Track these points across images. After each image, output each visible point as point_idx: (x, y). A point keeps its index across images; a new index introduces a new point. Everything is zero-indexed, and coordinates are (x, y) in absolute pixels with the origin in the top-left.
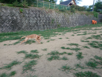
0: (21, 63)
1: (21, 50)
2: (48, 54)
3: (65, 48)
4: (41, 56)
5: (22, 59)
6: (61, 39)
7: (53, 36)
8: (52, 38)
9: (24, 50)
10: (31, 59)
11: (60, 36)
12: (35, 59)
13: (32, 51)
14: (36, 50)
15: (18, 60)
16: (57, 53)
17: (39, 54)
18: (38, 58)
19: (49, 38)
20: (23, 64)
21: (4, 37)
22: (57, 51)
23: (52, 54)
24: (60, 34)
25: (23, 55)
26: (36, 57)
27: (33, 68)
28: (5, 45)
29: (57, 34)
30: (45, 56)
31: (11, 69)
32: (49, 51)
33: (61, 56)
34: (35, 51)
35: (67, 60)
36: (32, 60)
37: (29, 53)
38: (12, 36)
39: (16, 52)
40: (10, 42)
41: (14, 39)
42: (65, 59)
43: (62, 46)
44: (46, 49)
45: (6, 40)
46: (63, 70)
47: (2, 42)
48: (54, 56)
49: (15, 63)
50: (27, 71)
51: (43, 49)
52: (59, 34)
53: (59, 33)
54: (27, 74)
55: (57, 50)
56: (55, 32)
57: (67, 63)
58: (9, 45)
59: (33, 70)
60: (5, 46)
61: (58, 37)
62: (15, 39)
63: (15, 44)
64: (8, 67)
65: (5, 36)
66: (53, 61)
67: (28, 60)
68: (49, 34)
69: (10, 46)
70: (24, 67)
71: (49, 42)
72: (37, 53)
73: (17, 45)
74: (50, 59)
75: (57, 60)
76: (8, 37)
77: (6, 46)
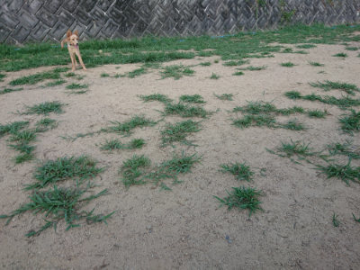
0: (155, 123)
1: (152, 94)
2: (237, 110)
3: (300, 97)
4: (211, 114)
5: (158, 114)
6: (288, 65)
7: (258, 57)
8: (255, 62)
9: (161, 94)
10: (183, 117)
11: (286, 58)
12: (196, 120)
13: (185, 98)
14: (198, 97)
15: (147, 117)
16: (269, 108)
17: (207, 108)
18: (204, 117)
19: (243, 63)
20: (161, 127)
21: (98, 54)
22: (267, 103)
23: (248, 111)
24: (288, 50)
25: (160, 107)
26: (197, 114)
27: (188, 138)
28: (104, 76)
29: (276, 50)
30: (226, 113)
31: (129, 134)
32: (241, 101)
33: (282, 119)
34: (195, 99)
35: (301, 132)
36: (186, 120)
37: (176, 102)
38: (120, 51)
39: (137, 96)
40: (118, 68)
41: (127, 62)
42: (292, 126)
43: (290, 90)
44: (231, 95)
45: (106, 63)
46: (284, 154)
47: (94, 66)
48: (256, 115)
49: (140, 123)
50: (174, 143)
51: (221, 94)
52: (282, 49)
53: (285, 45)
54: (172, 150)
55: (268, 99)
56: (269, 42)
57: (302, 138)
58: (117, 76)
59: (190, 144)
60: (103, 79)
61: (280, 58)
62: (132, 62)
63: (134, 74)
64: (124, 130)
65: (100, 51)
66: (252, 132)
67: (174, 120)
68: (245, 47)
69: (119, 78)
70: (163, 133)
71: (241, 74)
72: (201, 105)
73: (137, 78)
74: (243, 124)
75: (267, 129)
76: (109, 55)
77: (107, 79)
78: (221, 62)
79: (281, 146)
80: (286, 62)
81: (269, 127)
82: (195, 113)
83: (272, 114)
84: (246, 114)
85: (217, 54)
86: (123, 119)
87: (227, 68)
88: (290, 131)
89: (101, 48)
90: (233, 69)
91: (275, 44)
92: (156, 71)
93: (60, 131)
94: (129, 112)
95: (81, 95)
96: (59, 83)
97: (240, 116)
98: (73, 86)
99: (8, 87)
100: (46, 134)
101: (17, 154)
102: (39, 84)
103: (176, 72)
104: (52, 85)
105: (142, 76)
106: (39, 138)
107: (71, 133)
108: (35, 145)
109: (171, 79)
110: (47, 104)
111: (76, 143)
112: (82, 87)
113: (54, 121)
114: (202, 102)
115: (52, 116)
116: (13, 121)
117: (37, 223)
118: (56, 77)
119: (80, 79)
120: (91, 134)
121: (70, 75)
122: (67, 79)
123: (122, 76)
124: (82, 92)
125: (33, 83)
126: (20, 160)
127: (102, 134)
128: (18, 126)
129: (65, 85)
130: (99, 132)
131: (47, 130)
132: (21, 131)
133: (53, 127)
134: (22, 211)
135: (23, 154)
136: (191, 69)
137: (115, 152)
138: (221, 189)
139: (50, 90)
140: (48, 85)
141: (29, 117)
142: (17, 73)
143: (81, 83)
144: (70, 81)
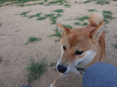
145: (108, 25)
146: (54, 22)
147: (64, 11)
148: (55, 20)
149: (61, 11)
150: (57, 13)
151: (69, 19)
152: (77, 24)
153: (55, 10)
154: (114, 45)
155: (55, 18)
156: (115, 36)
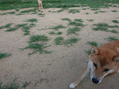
0: (66, 27)
1: (65, 18)
2: (94, 25)
3: (117, 22)
4: (85, 25)
5: (67, 25)
6: (114, 11)
7: (103, 8)
8: (102, 9)
9: (68, 18)
10: (75, 26)
11: (114, 9)
12: (79, 27)
13: (76, 20)
14: (81, 20)
15: (63, 25)
16: (106, 25)
17: (84, 23)
18: (82, 26)
19: (98, 9)
20: (67, 29)
21: (48, 4)
22: (106, 23)
24: (115, 6)
25: (68, 22)
26: (80, 25)
27: (77, 33)
28: (49, 11)
29: (110, 6)
30: (90, 26)
31: (57, 30)
32: (97, 22)
33: (110, 29)
34: (80, 20)
35: (117, 33)
36: (76, 27)
37: (73, 21)
38: (55, 4)
39: (60, 18)
40: (54, 9)
41: (57, 7)
42: (114, 32)
43: (114, 20)
44: (93, 20)
45: (50, 7)
46: (109, 40)
47: (46, 8)
48: (101, 27)
49: (61, 27)
50: (72, 34)
51: (89, 19)
52: (113, 6)
53: (114, 4)
54: (71, 36)
56: (108, 3)
57: (116, 35)
58: (54, 12)
59: (77, 35)
60: (49, 13)
61: (112, 9)
62: (59, 7)
63: (59, 11)
64: (56, 29)
65: (48, 3)
66: (99, 32)
67: (72, 27)
68: (99, 4)
69: (54, 13)
70: (68, 30)
71: (97, 13)
72: (81, 22)
73: (60, 13)
74: (96, 29)
76: (51, 5)
77: (50, 13)
78: (90, 9)
79: (109, 38)
80: (113, 10)
81: (105, 31)
82: (79, 25)
83: (107, 27)
84: (98, 26)
85: (89, 6)
86: (55, 25)
87: (92, 11)
88: (113, 33)
89: (48, 2)
90: (94, 11)
91: (110, 4)
92: (67, 11)
93: (36, 27)
94: (57, 23)
95: (43, 17)
96: (36, 13)
97: (95, 27)
98: (40, 14)
99: (20, 13)
100: (33, 28)
101: (24, 33)
102: (30, 13)
103: (73, 11)
104: (34, 13)
105: (62, 12)
106: (31, 29)
107: (40, 28)
108: (29, 30)
109: (71, 14)
110: (32, 19)
111: (41, 31)
112: (43, 15)
113: (34, 24)
114: (82, 21)
115: (34, 23)
116: (23, 23)
117: (31, 52)
118: (35, 11)
119: (42, 12)
120: (46, 29)
121: (39, 11)
122: (38, 12)
123: (55, 12)
124: (43, 16)
125: (28, 13)
126: (25, 34)
127: (49, 29)
128: (24, 25)
129: (37, 14)
130: (48, 29)
131: (33, 27)
132: (25, 26)
133: (34, 26)
134: (26, 48)
135: (26, 33)
136: (79, 10)
137: (53, 35)
138: (86, 49)
139: (33, 15)
140: (32, 13)
141: (27, 22)
142: (23, 9)
143: (43, 13)
144: (39, 13)
145: (80, 32)
146: (27, 33)
147: (38, 21)
148: (28, 30)
149: (34, 20)
150: (31, 23)
151: (44, 28)
152: (52, 33)
153: (28, 19)
154: (87, 52)
155: (28, 28)
156: (87, 43)
